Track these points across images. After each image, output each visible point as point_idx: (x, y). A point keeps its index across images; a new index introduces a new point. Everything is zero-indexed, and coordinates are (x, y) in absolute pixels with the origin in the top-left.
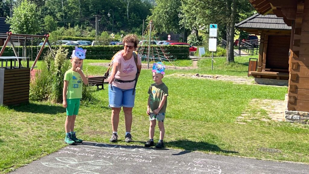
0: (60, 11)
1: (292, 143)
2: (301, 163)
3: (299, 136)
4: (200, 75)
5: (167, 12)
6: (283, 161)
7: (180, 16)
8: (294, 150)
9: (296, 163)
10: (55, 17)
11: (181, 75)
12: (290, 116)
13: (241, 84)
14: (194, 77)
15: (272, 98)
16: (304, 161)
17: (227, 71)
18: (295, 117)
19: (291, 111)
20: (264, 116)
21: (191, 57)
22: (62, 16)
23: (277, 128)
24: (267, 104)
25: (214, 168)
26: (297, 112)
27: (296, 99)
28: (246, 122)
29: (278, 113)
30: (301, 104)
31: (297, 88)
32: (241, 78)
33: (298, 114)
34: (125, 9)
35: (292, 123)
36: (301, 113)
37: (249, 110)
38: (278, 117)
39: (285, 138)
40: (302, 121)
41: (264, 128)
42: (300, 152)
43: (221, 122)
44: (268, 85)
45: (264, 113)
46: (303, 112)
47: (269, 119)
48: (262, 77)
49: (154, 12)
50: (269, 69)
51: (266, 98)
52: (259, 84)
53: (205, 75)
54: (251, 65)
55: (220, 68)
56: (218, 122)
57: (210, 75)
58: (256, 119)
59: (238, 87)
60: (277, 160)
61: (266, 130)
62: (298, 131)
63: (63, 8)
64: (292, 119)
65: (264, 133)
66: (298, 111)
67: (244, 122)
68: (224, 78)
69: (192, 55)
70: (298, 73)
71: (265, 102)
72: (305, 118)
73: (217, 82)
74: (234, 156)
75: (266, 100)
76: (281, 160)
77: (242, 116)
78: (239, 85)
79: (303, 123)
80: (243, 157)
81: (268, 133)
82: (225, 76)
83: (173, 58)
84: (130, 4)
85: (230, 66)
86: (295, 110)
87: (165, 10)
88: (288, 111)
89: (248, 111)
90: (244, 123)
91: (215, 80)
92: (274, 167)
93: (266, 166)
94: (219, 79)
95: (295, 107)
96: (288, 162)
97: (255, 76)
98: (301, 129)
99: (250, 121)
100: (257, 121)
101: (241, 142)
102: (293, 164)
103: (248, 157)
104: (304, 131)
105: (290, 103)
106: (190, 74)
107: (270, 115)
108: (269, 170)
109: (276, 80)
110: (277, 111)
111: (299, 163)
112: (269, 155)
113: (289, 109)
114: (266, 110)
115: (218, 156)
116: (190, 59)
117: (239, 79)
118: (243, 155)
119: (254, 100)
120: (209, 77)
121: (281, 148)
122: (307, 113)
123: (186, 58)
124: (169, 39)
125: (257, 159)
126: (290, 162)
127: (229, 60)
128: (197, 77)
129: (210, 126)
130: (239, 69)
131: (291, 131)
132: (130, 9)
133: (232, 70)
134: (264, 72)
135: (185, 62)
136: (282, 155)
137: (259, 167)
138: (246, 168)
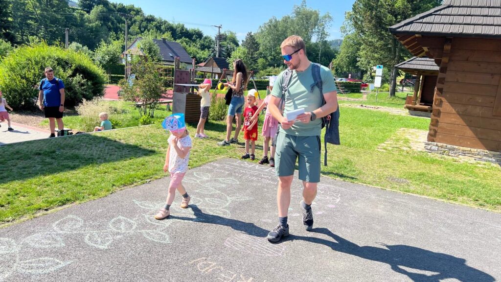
0: (271, 55)
1: (423, 174)
2: (426, 197)
3: (432, 167)
4: (364, 105)
5: (349, 56)
6: (408, 193)
7: (358, 59)
8: (422, 182)
9: (421, 196)
10: (267, 59)
11: (348, 105)
12: (429, 147)
13: (396, 114)
14: (359, 107)
15: (419, 128)
16: (429, 195)
17: (388, 103)
18: (434, 148)
19: (430, 142)
20: (405, 145)
21: (362, 91)
22: (271, 59)
23: (414, 157)
24: (412, 134)
25: (334, 196)
26: (435, 143)
27: (436, 132)
28: (386, 149)
29: (420, 142)
30: (440, 136)
31: (437, 122)
32: (399, 109)
33: (437, 145)
34: (318, 54)
35: (429, 153)
36: (440, 144)
37: (394, 138)
38: (419, 147)
39: (418, 168)
40: (439, 152)
41: (401, 156)
42: (428, 185)
43: (363, 148)
44: (420, 116)
45: (407, 141)
46: (442, 144)
47: (410, 148)
48: (415, 109)
49: (338, 56)
50: (423, 104)
51: (414, 128)
52: (412, 115)
53: (368, 106)
54: (408, 99)
55: (383, 101)
56: (360, 148)
57: (372, 106)
58: (397, 148)
59: (393, 117)
60: (402, 191)
61: (402, 158)
62: (433, 162)
63: (273, 54)
64: (430, 149)
65: (399, 161)
66: (437, 142)
67: (384, 149)
68: (384, 109)
69: (364, 89)
70: (440, 108)
71: (411, 132)
72: (443, 149)
73: (376, 112)
74: (360, 184)
75: (413, 130)
76: (406, 191)
77: (385, 143)
78: (393, 116)
79: (441, 154)
80: (368, 185)
81: (403, 162)
82: (385, 107)
83: (346, 91)
84: (322, 50)
85: (391, 99)
86: (434, 141)
87: (347, 55)
88: (427, 142)
89: (392, 139)
90: (384, 151)
91: (375, 110)
92: (396, 199)
93: (388, 197)
94: (379, 110)
95: (435, 139)
96: (413, 195)
97: (409, 108)
98: (436, 160)
99: (390, 148)
100: (398, 149)
101: (373, 170)
102: (417, 197)
103: (373, 186)
104: (439, 162)
105: (430, 135)
106: (356, 105)
107: (411, 145)
108: (390, 203)
109: (427, 113)
110: (419, 141)
111: (423, 197)
112: (396, 186)
113: (428, 141)
114: (410, 138)
115: (344, 182)
116: (361, 93)
117: (396, 110)
118: (369, 184)
119: (402, 129)
120: (371, 108)
121: (411, 178)
122: (445, 144)
123: (358, 92)
124: (350, 77)
125: (382, 189)
126: (415, 195)
127: (391, 94)
128: (361, 107)
129: (351, 151)
130: (398, 102)
131: (426, 161)
132: (321, 54)
133: (392, 102)
134: (418, 106)
135: (357, 95)
136: (409, 186)
137: (380, 199)
138: (367, 198)
